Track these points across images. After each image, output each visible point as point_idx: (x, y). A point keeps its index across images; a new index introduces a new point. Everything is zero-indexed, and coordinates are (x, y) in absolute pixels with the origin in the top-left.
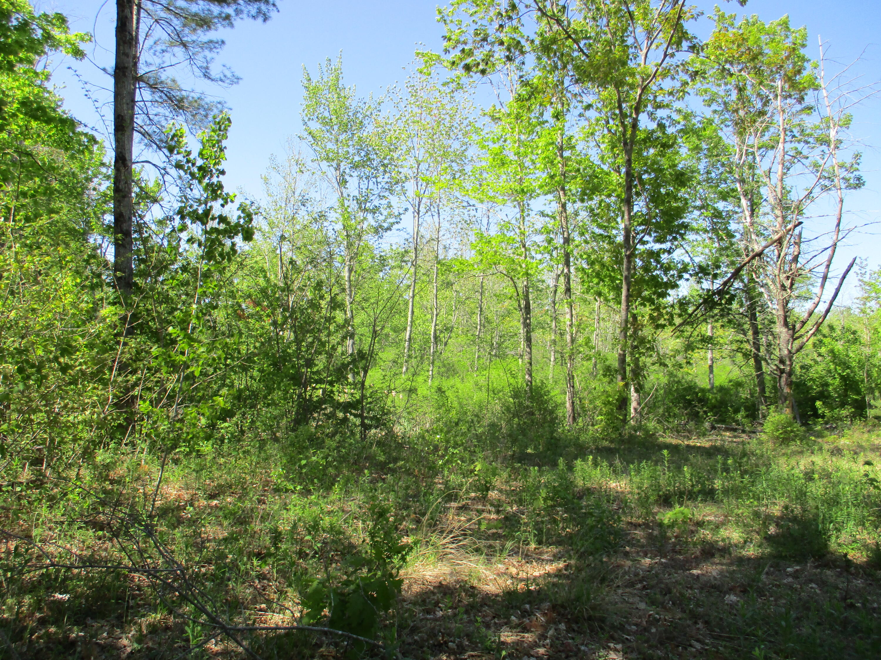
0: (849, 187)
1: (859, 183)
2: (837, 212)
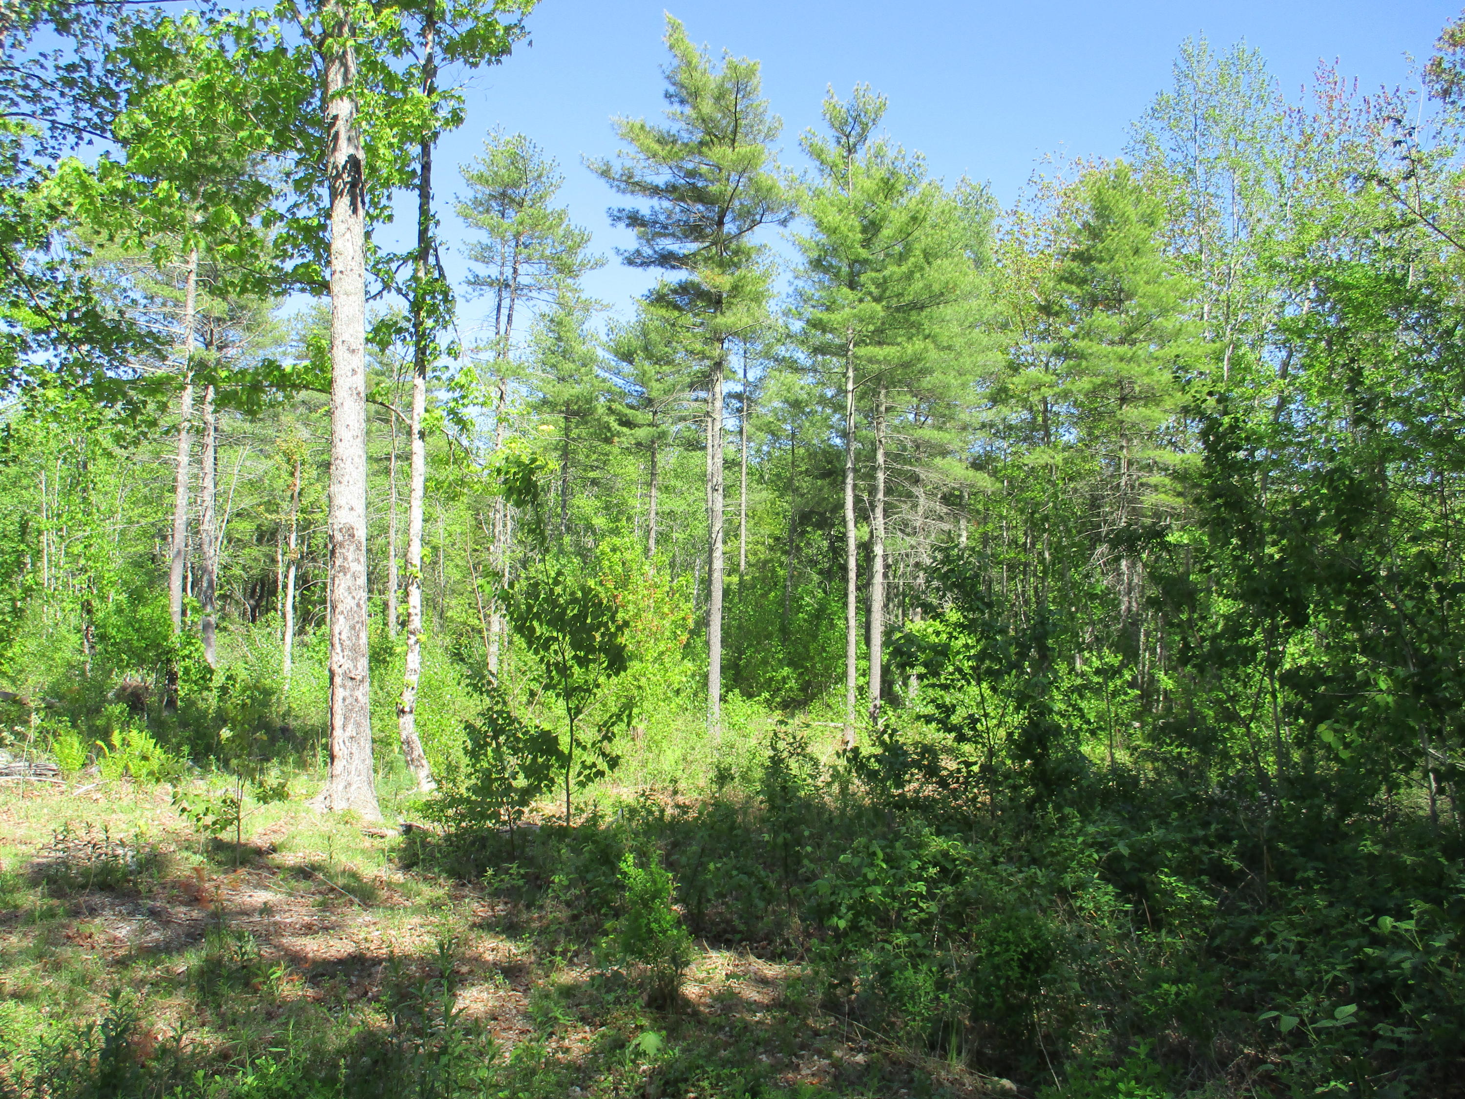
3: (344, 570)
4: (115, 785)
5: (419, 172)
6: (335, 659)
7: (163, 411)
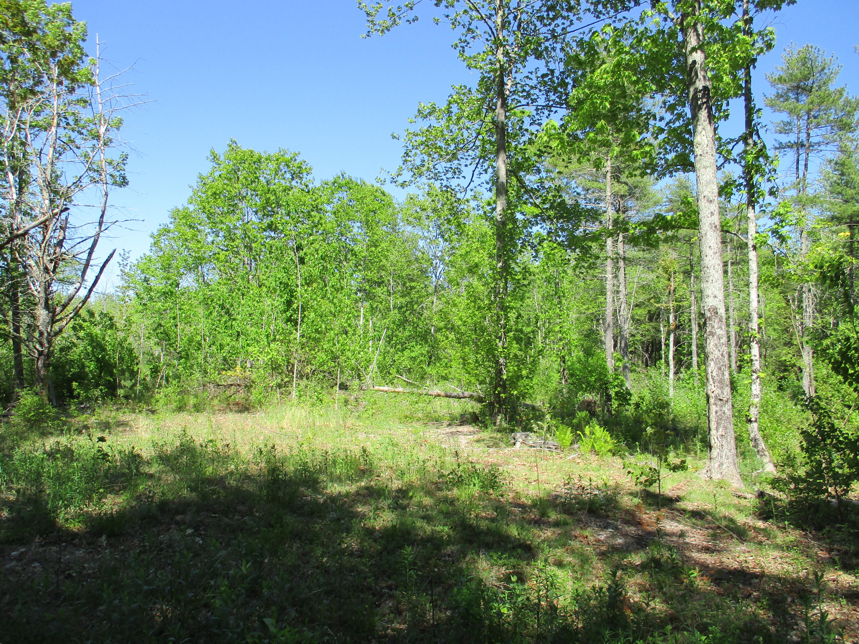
0: (115, 183)
1: (124, 182)
2: (102, 205)
3: (712, 334)
4: (588, 455)
5: (744, 86)
6: (709, 388)
7: (602, 249)
